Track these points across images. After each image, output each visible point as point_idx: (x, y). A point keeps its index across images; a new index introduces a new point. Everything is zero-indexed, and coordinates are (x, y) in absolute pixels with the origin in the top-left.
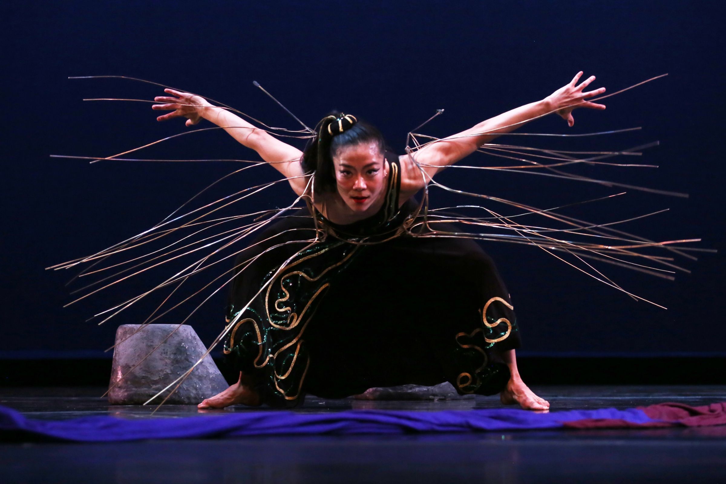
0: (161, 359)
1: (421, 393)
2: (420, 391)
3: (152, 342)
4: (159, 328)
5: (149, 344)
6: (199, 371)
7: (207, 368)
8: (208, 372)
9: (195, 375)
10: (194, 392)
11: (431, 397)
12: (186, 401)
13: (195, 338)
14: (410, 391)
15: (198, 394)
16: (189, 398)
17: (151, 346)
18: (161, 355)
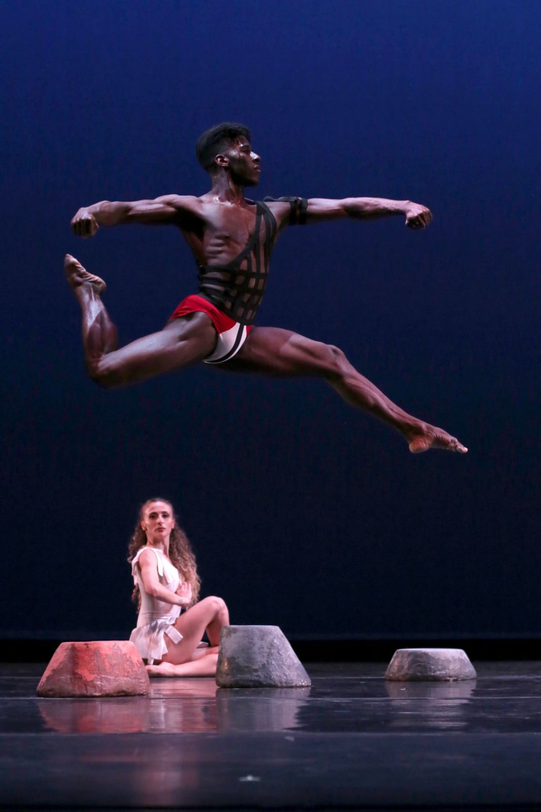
0: (259, 653)
1: (441, 676)
2: (440, 674)
3: (252, 639)
4: (256, 628)
5: (250, 641)
6: (288, 661)
7: (293, 660)
8: (293, 663)
9: (285, 665)
10: (285, 677)
11: (448, 678)
12: (279, 685)
13: (283, 636)
14: (432, 674)
15: (287, 680)
16: (281, 683)
17: (252, 642)
18: (260, 649)
